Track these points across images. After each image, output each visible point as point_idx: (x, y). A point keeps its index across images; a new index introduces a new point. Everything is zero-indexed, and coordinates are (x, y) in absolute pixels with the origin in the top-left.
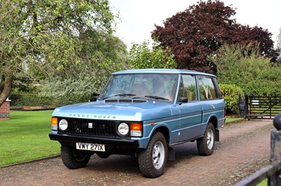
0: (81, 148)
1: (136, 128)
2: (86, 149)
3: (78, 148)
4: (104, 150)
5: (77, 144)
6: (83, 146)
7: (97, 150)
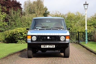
0: (44, 47)
1: (68, 38)
2: (46, 47)
3: (42, 47)
4: (54, 47)
5: (42, 46)
6: (45, 46)
7: (51, 47)
